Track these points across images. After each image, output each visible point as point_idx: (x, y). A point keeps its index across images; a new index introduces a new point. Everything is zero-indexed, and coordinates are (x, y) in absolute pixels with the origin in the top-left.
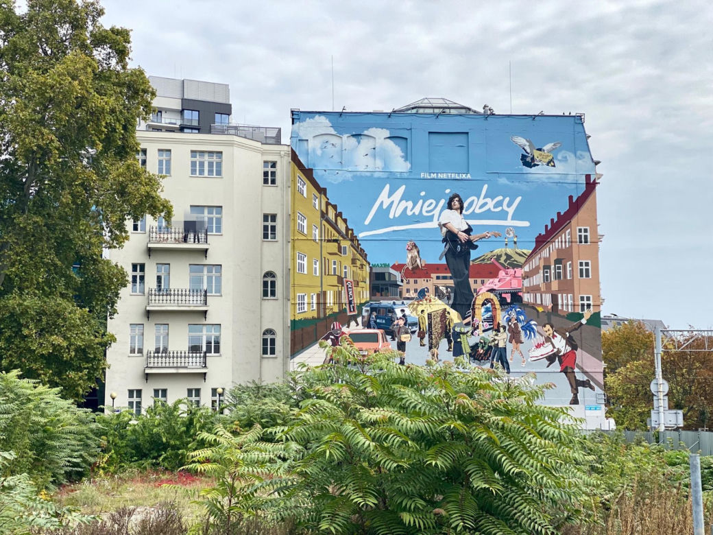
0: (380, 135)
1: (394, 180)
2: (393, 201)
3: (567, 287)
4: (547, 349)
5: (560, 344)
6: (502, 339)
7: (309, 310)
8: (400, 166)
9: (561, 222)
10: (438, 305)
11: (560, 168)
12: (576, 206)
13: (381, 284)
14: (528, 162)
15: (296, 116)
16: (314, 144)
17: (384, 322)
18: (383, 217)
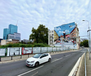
0: (59, 28)
1: (60, 30)
2: (60, 32)
3: (73, 36)
4: (71, 41)
5: (73, 40)
6: (68, 40)
7: (55, 39)
8: (60, 29)
9: (73, 31)
10: (63, 38)
11: (72, 27)
12: (74, 29)
13: (59, 37)
14: (70, 27)
15: (54, 28)
16: (55, 29)
17: (59, 40)
18: (59, 33)
